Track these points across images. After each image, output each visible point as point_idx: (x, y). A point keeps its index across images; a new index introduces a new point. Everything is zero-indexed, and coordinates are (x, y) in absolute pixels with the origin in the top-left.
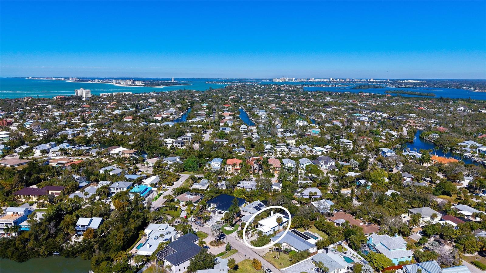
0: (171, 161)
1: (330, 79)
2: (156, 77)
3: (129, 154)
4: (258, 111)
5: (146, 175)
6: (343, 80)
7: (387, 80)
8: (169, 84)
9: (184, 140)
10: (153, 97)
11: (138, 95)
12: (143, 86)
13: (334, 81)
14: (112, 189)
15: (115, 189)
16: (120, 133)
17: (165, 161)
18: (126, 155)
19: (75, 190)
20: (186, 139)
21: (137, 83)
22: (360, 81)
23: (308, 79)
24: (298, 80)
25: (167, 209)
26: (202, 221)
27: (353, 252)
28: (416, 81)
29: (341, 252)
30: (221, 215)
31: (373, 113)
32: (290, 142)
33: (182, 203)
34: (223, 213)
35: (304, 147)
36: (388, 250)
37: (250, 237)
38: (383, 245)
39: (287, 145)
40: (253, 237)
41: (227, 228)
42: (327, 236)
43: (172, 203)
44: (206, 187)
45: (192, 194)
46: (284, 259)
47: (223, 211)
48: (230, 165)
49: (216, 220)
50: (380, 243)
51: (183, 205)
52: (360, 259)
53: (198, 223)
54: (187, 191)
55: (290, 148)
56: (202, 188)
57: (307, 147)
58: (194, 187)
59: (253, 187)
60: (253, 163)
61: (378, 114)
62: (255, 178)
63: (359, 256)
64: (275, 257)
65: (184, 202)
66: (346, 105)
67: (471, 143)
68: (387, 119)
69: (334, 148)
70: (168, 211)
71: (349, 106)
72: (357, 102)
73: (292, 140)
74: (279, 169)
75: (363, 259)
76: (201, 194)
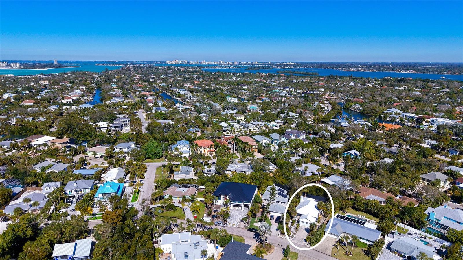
0: (125, 148)
1: (220, 62)
2: (33, 60)
3: (62, 144)
4: (177, 90)
5: (102, 169)
6: (232, 63)
7: (268, 63)
8: (54, 66)
9: (122, 123)
10: (44, 79)
11: (23, 77)
12: (22, 68)
13: (224, 63)
14: (68, 192)
15: (73, 191)
16: (31, 120)
17: (117, 148)
18: (57, 145)
19: (9, 200)
20: (124, 122)
21: (12, 65)
22: (246, 64)
23: (199, 62)
24: (191, 63)
25: (162, 209)
26: (220, 220)
27: (419, 232)
28: (293, 64)
29: (405, 233)
30: (237, 208)
31: (287, 89)
32: (240, 118)
33: (176, 200)
34: (243, 206)
35: (256, 122)
36: (458, 224)
37: (295, 232)
38: (449, 219)
39: (239, 122)
40: (298, 231)
41: (258, 225)
42: (372, 217)
43: (162, 201)
44: (192, 175)
45: (183, 186)
46: (358, 254)
47: (242, 204)
48: (201, 147)
49: (237, 216)
50: (445, 217)
51: (179, 202)
52: (431, 238)
53: (219, 223)
54: (173, 182)
55: (244, 124)
56: (188, 177)
57: (259, 123)
58: (176, 177)
59: (245, 170)
60: (227, 143)
61: (291, 89)
62: (237, 160)
63: (429, 236)
64: (347, 254)
65: (178, 198)
66: (256, 83)
67: (394, 110)
68: (302, 93)
69: (287, 122)
70: (165, 212)
71: (260, 84)
72: (264, 80)
73: (241, 116)
74: (255, 146)
75: (436, 238)
76: (194, 185)
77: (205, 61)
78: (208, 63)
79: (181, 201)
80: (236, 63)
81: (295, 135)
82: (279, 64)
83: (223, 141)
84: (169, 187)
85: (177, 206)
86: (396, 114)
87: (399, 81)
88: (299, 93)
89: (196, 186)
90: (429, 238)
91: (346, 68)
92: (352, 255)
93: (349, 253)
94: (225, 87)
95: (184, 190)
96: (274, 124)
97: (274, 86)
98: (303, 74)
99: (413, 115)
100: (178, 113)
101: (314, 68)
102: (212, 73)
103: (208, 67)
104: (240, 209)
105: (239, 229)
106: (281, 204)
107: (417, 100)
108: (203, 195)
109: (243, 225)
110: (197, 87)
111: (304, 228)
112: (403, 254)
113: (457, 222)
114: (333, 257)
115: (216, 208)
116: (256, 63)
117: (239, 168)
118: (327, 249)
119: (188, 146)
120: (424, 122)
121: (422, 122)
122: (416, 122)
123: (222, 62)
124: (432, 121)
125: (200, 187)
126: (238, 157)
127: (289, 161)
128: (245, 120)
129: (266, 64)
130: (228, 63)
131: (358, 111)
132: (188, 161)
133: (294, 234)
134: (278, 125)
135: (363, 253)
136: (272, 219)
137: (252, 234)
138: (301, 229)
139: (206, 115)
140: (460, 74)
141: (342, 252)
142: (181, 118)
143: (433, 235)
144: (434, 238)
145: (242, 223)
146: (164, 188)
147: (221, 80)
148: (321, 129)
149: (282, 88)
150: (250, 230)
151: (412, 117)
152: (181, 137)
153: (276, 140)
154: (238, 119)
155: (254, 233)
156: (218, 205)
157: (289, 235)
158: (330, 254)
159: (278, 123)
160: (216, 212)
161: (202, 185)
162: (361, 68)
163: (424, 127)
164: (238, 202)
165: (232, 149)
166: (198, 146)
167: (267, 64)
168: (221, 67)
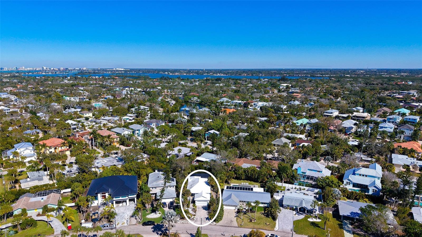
6: (57, 69)
13: (48, 69)
22: (74, 70)
25: (15, 229)
26: (105, 222)
27: (294, 186)
28: (123, 69)
29: (284, 190)
30: (121, 205)
31: (127, 89)
32: (87, 115)
33: (32, 213)
34: (128, 201)
35: (107, 118)
36: (318, 172)
37: (194, 214)
38: (312, 170)
39: (87, 119)
40: (197, 212)
41: (152, 216)
42: (253, 183)
43: (11, 219)
44: (46, 180)
45: (39, 194)
46: (259, 218)
47: (127, 198)
48: (50, 147)
49: (123, 213)
50: (308, 169)
51: (39, 215)
52: (304, 189)
53: (105, 226)
54: (22, 193)
55: (94, 120)
56: (42, 183)
57: (111, 118)
58: (25, 185)
59: (115, 163)
60: (84, 138)
61: (131, 89)
62: (100, 155)
63: (302, 187)
64: (251, 221)
65: (35, 211)
66: (92, 85)
67: (225, 99)
68: (143, 92)
69: (139, 115)
70: (20, 232)
71: (97, 85)
72: (100, 82)
73: (88, 113)
74: (117, 138)
75: (308, 188)
76: (54, 191)
77: (24, 68)
78: (28, 69)
79: (41, 213)
80: (62, 69)
81: (155, 124)
82: (109, 70)
83: (77, 137)
84: (17, 199)
85: (37, 220)
86: (227, 102)
87: (216, 80)
88: (140, 91)
89: (58, 191)
90: (303, 189)
91: (171, 72)
92: (256, 221)
93: (253, 220)
94: (57, 89)
95: (42, 199)
96: (127, 117)
97: (112, 86)
98: (136, 77)
99: (240, 102)
100: (5, 116)
101: (143, 73)
102: (37, 78)
103: (30, 72)
104: (125, 204)
105: (132, 227)
106: (170, 189)
107: (236, 91)
108: (69, 199)
109: (134, 221)
110: (22, 90)
111: (201, 207)
112: (294, 207)
113: (318, 171)
114: (240, 227)
115: (93, 210)
116: (85, 69)
117: (106, 162)
118: (232, 221)
119: (31, 148)
120: (249, 106)
121: (247, 106)
122: (244, 107)
123: (45, 68)
124: (254, 104)
125: (62, 191)
126: (99, 153)
127: (159, 147)
128: (94, 117)
129: (95, 70)
130: (52, 69)
131: (197, 103)
132: (37, 164)
133: (195, 215)
134: (131, 118)
135: (263, 216)
136: (165, 206)
137: (149, 228)
138: (199, 208)
139: (44, 114)
140: (252, 75)
141: (246, 220)
142: (11, 120)
143: (305, 186)
144: (307, 188)
145: (133, 219)
146: (11, 202)
147: (50, 83)
148: (176, 116)
149: (122, 88)
150: (145, 224)
151: (240, 103)
152: (16, 140)
153: (137, 130)
154: (85, 116)
155: (152, 226)
156: (95, 206)
157: (189, 218)
158: (237, 225)
159: (130, 116)
160: (96, 215)
161: (66, 188)
162: (183, 72)
163: (250, 109)
164: (122, 197)
165: (90, 145)
166: (47, 146)
167: (97, 70)
168: (45, 73)
